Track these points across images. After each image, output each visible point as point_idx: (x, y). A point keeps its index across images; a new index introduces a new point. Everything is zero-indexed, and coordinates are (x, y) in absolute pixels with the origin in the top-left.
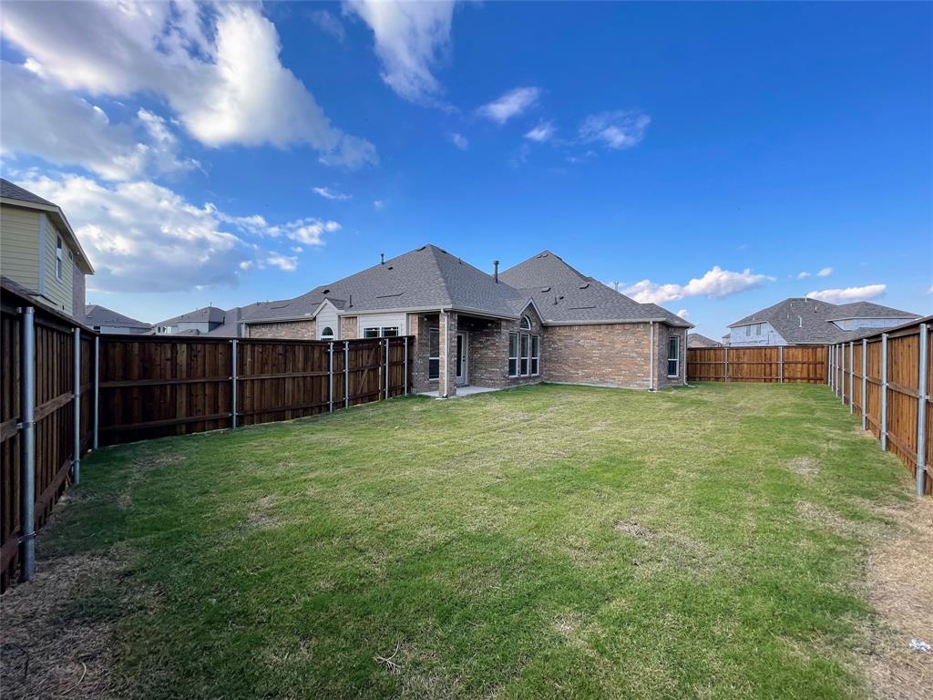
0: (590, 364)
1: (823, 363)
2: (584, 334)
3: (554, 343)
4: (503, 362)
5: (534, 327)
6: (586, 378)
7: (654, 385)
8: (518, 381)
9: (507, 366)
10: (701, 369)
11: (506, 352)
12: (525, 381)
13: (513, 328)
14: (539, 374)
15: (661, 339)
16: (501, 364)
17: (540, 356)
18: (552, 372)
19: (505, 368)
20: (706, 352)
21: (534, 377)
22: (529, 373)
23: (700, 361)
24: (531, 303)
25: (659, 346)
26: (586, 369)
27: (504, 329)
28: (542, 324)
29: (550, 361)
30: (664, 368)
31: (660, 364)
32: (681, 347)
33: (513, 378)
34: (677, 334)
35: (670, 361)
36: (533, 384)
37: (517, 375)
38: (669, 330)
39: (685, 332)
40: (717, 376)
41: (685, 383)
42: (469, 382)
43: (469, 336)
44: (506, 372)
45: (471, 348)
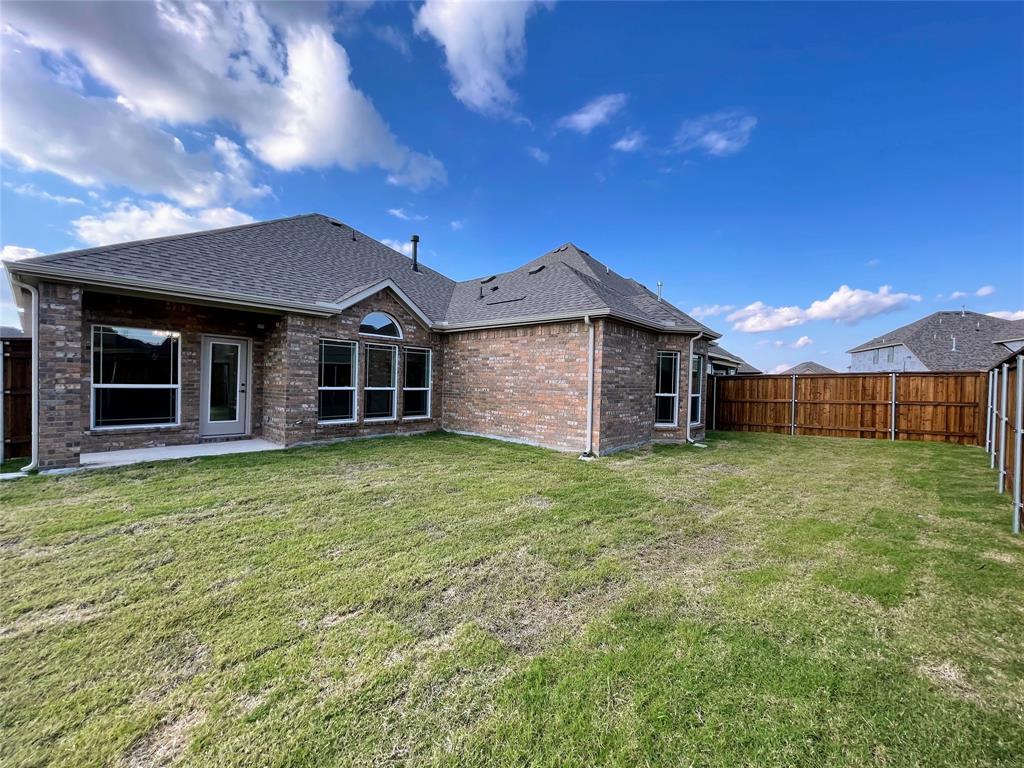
0: (501, 402)
1: (976, 405)
2: (493, 346)
3: (457, 363)
4: (291, 395)
5: (411, 333)
6: (496, 425)
7: (594, 444)
8: (353, 431)
9: (308, 403)
10: (751, 412)
11: (306, 376)
12: (380, 430)
13: (333, 331)
14: (429, 417)
15: (619, 354)
16: (288, 399)
17: (434, 385)
18: (453, 414)
19: (304, 406)
20: (761, 382)
21: (409, 422)
22: (398, 415)
23: (750, 397)
24: (388, 288)
25: (612, 368)
26: (495, 410)
27: (298, 331)
28: (431, 329)
29: (450, 394)
30: (640, 411)
31: (618, 402)
32: (682, 372)
33: (334, 425)
34: (675, 347)
35: (661, 397)
36: (407, 434)
37: (355, 420)
38: (658, 340)
39: (692, 344)
40: (778, 424)
41: (690, 439)
42: (253, 432)
43: (254, 346)
44: (307, 414)
45: (258, 368)
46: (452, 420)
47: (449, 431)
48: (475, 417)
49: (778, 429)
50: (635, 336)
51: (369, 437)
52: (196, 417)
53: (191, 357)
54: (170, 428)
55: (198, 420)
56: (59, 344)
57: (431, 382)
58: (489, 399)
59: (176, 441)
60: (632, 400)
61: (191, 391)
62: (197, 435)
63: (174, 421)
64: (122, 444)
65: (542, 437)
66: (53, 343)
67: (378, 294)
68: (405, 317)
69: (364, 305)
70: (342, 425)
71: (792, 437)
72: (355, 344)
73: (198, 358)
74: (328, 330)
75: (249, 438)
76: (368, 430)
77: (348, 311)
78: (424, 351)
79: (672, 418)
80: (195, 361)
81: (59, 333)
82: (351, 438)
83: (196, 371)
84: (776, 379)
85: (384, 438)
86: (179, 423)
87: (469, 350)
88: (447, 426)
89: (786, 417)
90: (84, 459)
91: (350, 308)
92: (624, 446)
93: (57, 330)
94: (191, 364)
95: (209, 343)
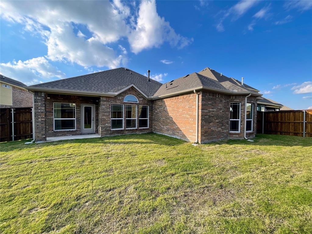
0: (169, 123)
3: (156, 110)
4: (102, 121)
5: (141, 101)
6: (167, 131)
7: (199, 139)
8: (122, 132)
9: (108, 123)
10: (281, 127)
11: (107, 115)
12: (131, 132)
13: (115, 101)
14: (148, 128)
15: (210, 104)
16: (101, 122)
17: (149, 117)
18: (156, 127)
19: (106, 124)
20: (286, 114)
21: (141, 129)
22: (137, 127)
23: (281, 120)
24: (133, 86)
25: (207, 110)
26: (167, 126)
27: (104, 102)
28: (148, 99)
29: (154, 120)
30: (222, 126)
31: (211, 123)
32: (242, 111)
33: (116, 130)
34: (238, 100)
35: (232, 121)
36: (140, 133)
37: (123, 129)
38: (230, 98)
39: (246, 99)
40: (296, 132)
41: (246, 138)
42: (96, 132)
43: (96, 107)
44: (108, 127)
45: (97, 113)
46: (155, 129)
47: (154, 132)
48: (161, 128)
49: (296, 134)
50: (218, 97)
51: (128, 134)
52: (80, 127)
53: (78, 111)
54: (73, 130)
55: (80, 128)
56: (39, 108)
57: (148, 116)
58: (165, 122)
59: (74, 134)
60: (217, 122)
61: (79, 120)
62: (80, 133)
63: (74, 128)
64: (61, 135)
65: (181, 136)
66: (38, 108)
67: (129, 89)
68: (139, 96)
69: (125, 93)
70: (118, 130)
71: (304, 138)
72: (122, 105)
73: (80, 111)
74: (113, 101)
75: (94, 134)
76: (127, 132)
77: (120, 95)
78: (146, 106)
79: (238, 129)
80: (79, 112)
81: (39, 105)
82: (122, 134)
83: (79, 114)
84: (295, 112)
85: (132, 134)
86: (75, 129)
87: (160, 105)
88: (154, 131)
89: (300, 129)
90: (48, 139)
91: (120, 94)
92: (214, 140)
93: (39, 104)
94: (78, 113)
95: (83, 106)
